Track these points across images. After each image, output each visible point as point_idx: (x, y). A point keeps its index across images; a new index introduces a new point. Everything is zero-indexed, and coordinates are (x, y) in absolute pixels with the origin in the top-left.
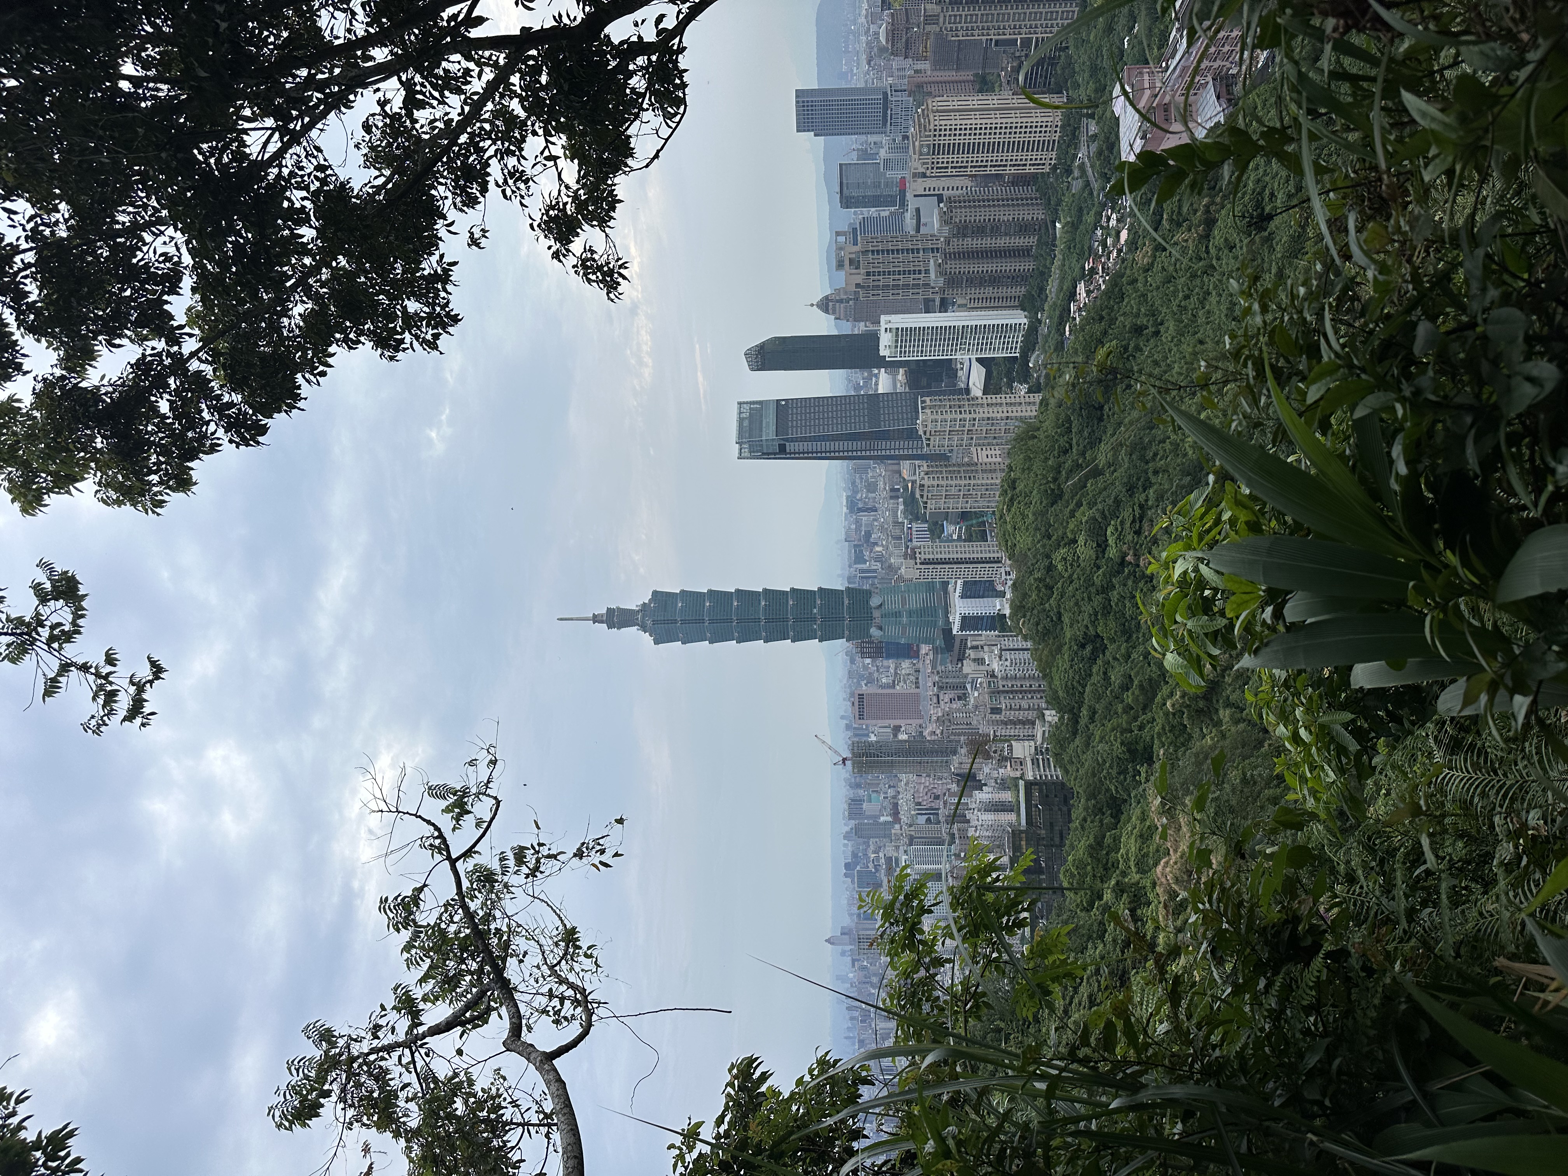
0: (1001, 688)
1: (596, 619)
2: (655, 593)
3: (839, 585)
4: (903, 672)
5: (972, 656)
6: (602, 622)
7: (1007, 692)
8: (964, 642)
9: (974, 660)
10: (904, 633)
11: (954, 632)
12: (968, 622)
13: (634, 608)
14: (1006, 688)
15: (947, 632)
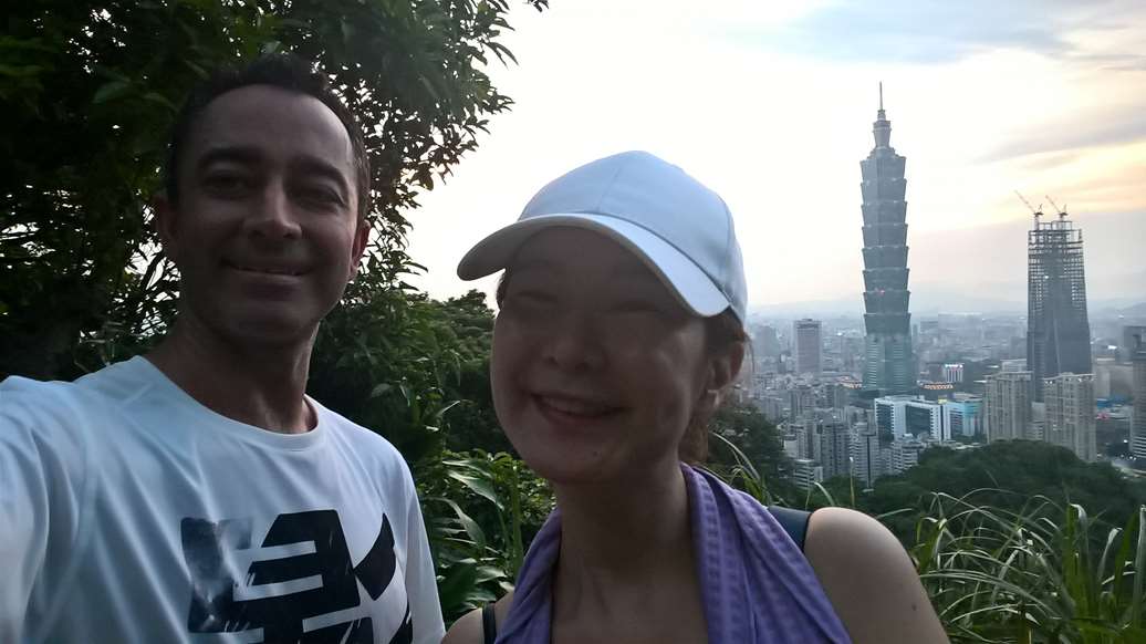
1: (882, 112)
2: (904, 159)
6: (878, 119)
13: (891, 143)
14: (838, 438)
15: (876, 394)
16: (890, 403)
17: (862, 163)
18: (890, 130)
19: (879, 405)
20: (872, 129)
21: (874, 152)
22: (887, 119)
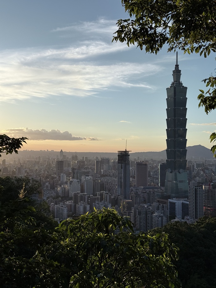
0: (148, 216)
1: (177, 66)
2: (186, 88)
3: (188, 157)
4: (155, 180)
5: (160, 206)
6: (175, 69)
7: (146, 218)
8: (165, 203)
9: (158, 207)
10: (169, 181)
11: (169, 200)
12: (173, 205)
13: (181, 81)
14: (148, 218)
15: (169, 197)
16: (176, 201)
17: (167, 89)
18: (181, 74)
21: (173, 84)
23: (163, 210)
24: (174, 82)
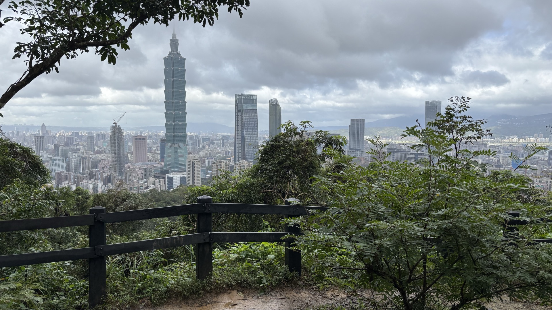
2: (184, 59)
6: (173, 37)
8: (163, 178)
9: (155, 182)
10: (168, 156)
12: (171, 179)
13: (179, 50)
15: (168, 172)
16: (173, 176)
17: (165, 59)
18: (178, 44)
19: (169, 178)
20: (170, 42)
21: (170, 54)
22: (177, 38)
23: (160, 185)
24: (172, 52)
